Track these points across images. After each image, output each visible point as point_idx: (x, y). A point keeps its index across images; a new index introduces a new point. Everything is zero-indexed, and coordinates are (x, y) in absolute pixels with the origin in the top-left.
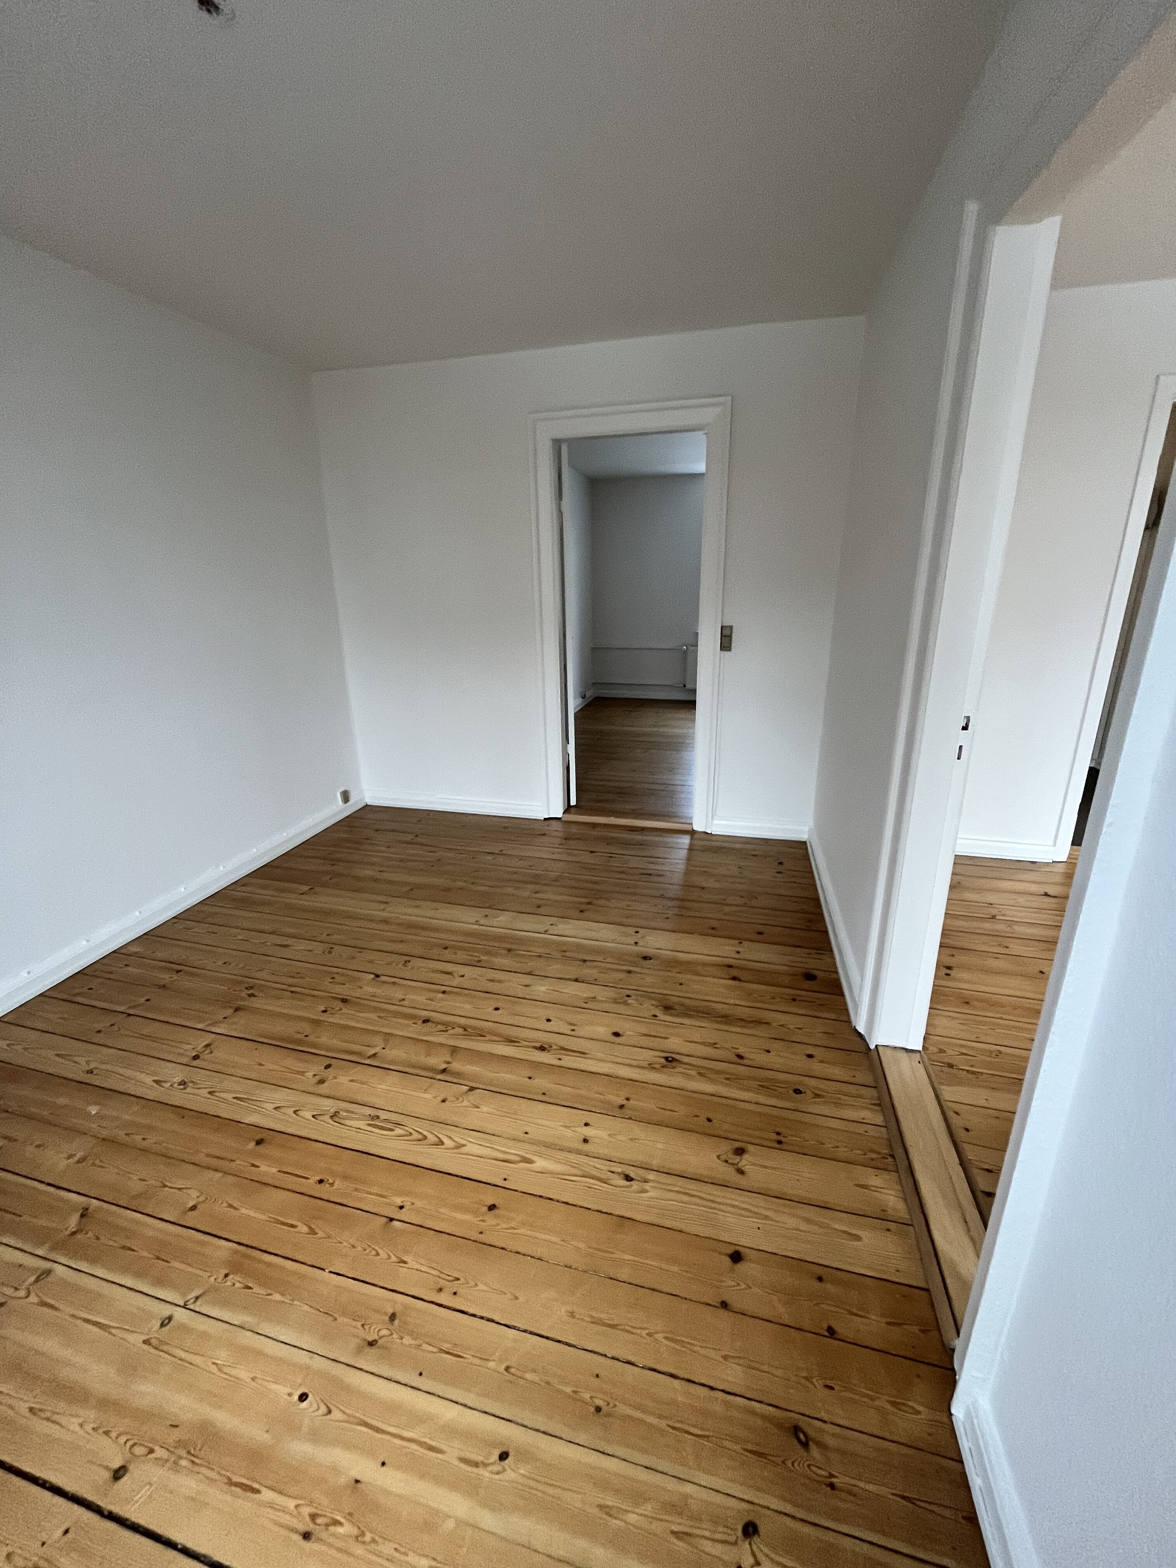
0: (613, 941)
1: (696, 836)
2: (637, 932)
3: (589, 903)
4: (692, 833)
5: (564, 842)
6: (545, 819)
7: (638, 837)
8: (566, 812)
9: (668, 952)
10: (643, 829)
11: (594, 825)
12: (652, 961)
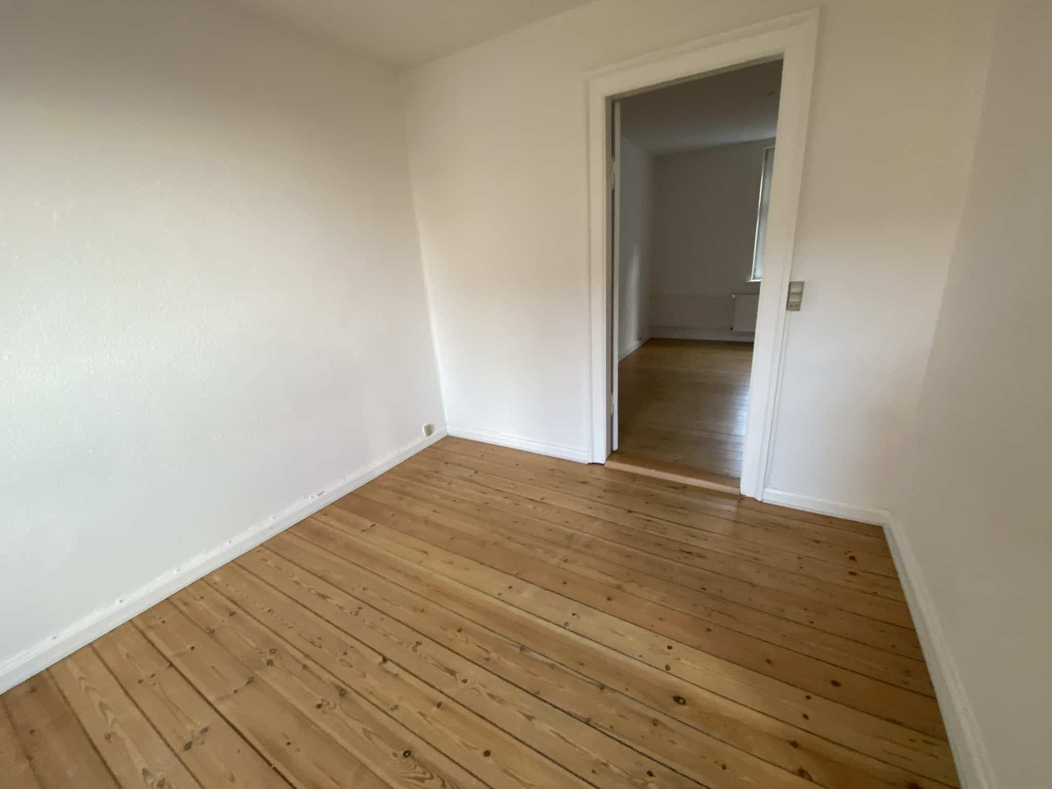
0: (640, 658)
1: (744, 503)
2: (670, 648)
3: (619, 587)
4: (741, 498)
5: (603, 494)
6: (589, 464)
7: (681, 498)
8: (608, 458)
9: (708, 695)
10: (685, 487)
11: (635, 477)
12: (686, 707)
